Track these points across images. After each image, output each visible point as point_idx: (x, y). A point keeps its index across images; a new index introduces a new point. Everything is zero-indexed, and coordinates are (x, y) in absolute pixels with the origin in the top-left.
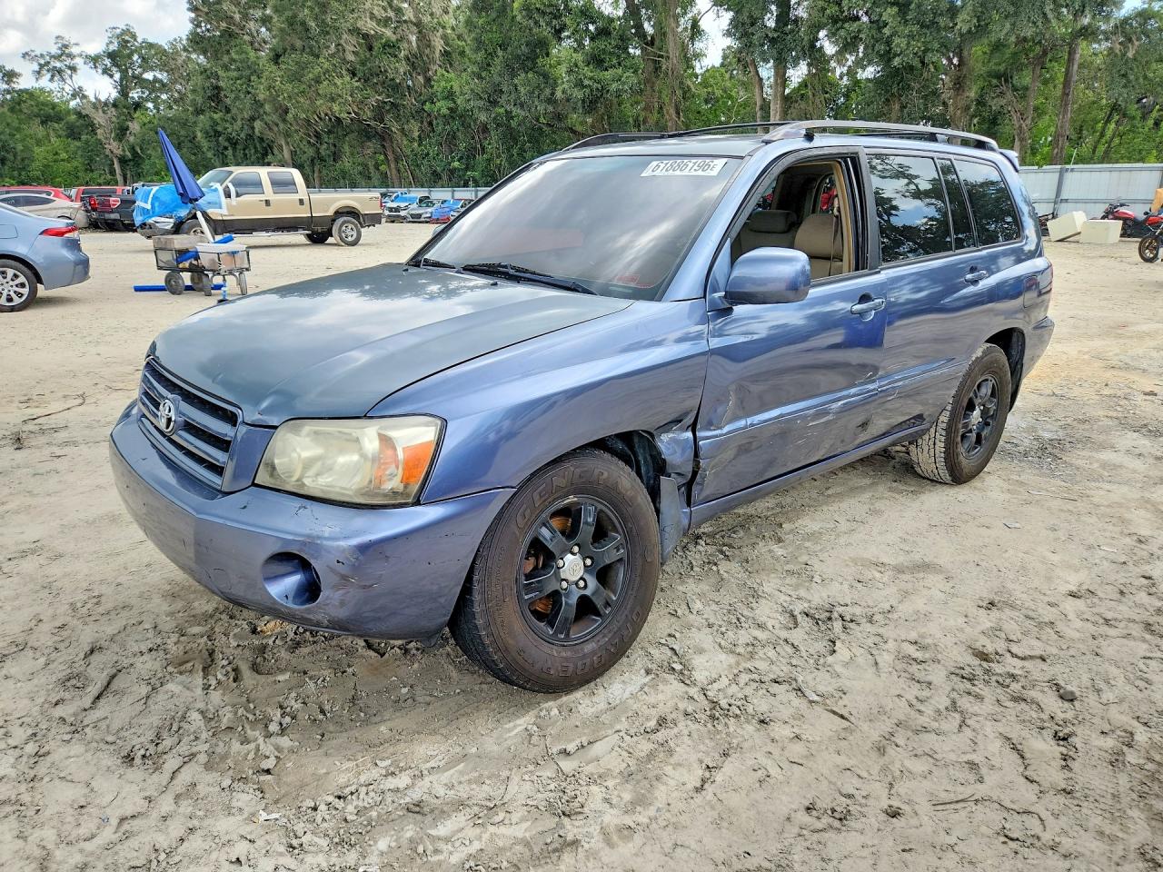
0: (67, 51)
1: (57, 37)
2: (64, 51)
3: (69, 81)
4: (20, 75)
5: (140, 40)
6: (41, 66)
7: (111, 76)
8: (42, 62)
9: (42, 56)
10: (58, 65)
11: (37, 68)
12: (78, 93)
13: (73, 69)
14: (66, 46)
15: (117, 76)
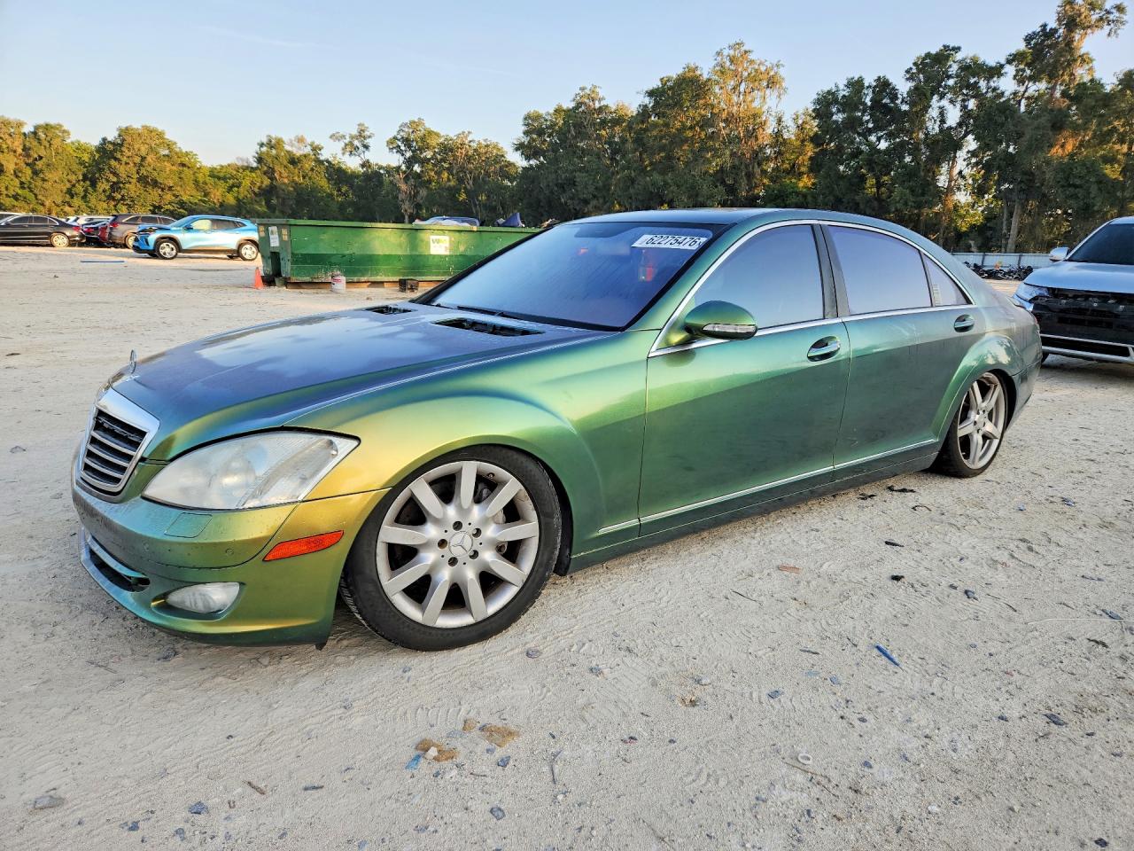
1: (359, 125)
3: (362, 156)
6: (346, 145)
7: (403, 155)
9: (344, 137)
10: (356, 143)
11: (343, 145)
12: (365, 164)
13: (366, 147)
15: (409, 154)
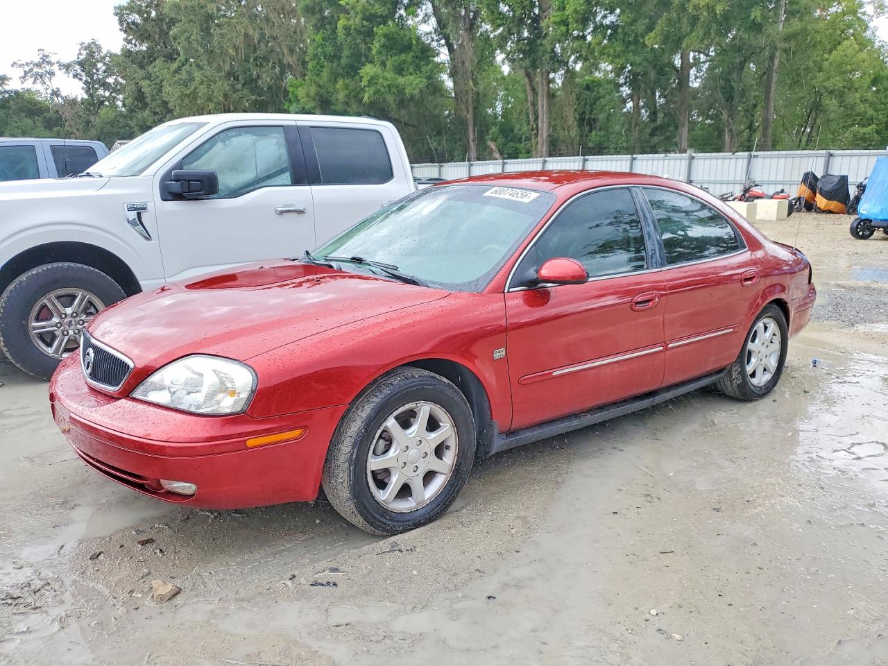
0: (47, 60)
2: (45, 60)
4: (11, 79)
5: (104, 51)
8: (27, 69)
14: (47, 56)
